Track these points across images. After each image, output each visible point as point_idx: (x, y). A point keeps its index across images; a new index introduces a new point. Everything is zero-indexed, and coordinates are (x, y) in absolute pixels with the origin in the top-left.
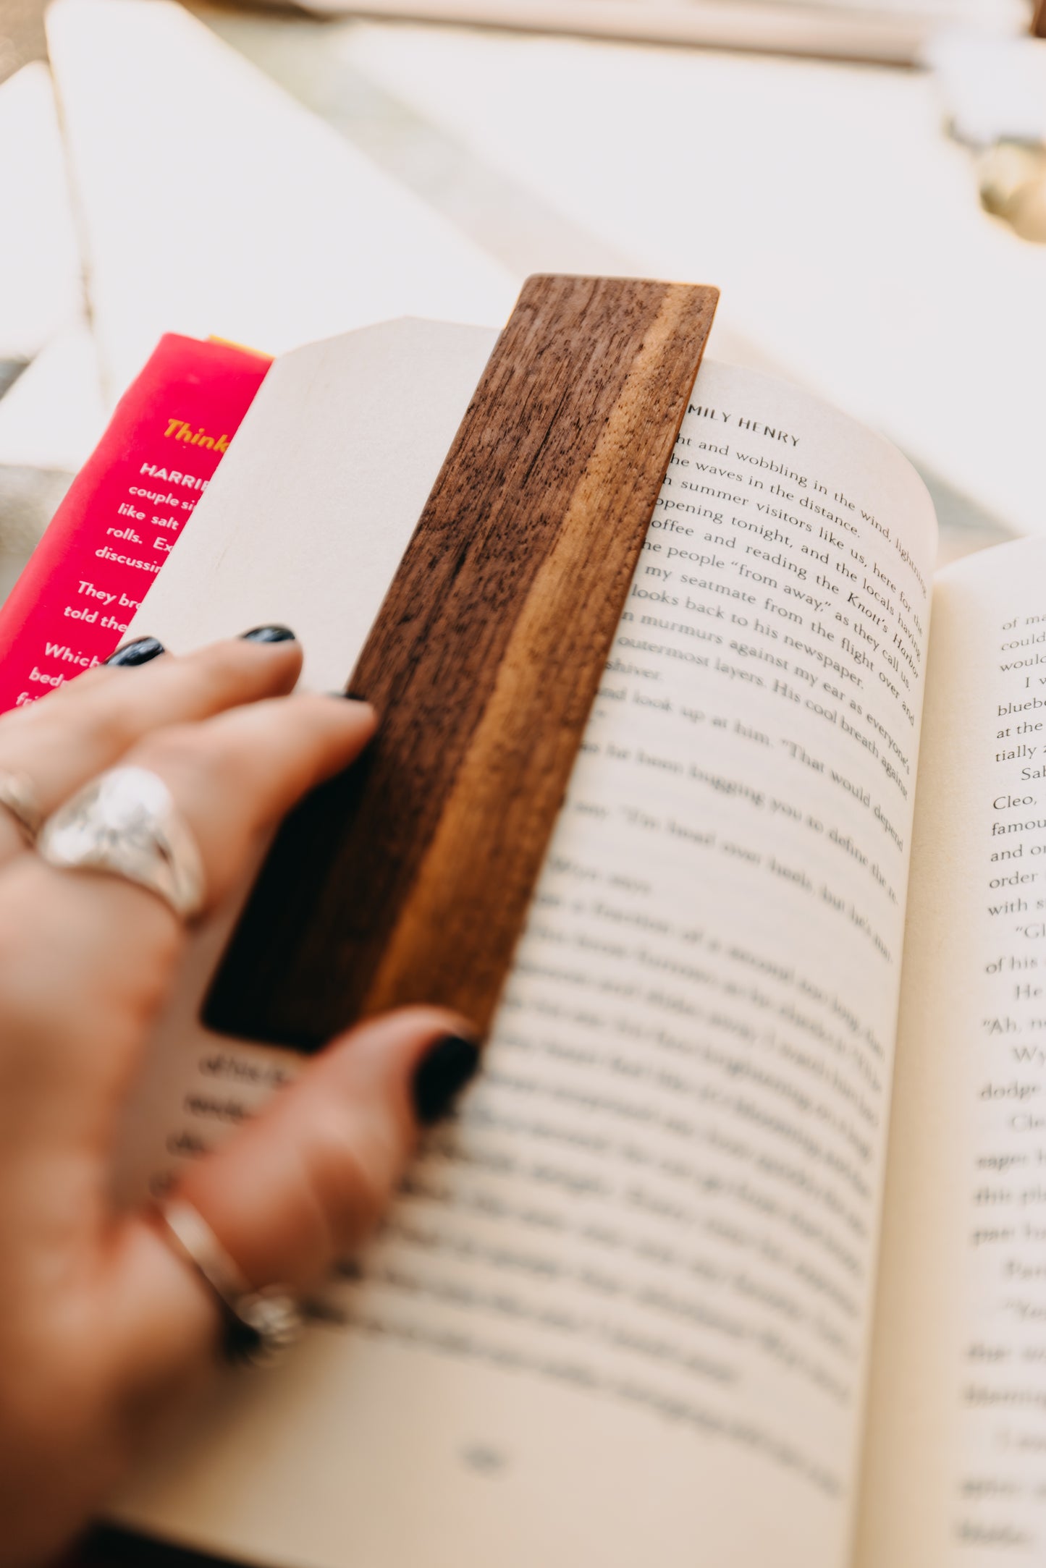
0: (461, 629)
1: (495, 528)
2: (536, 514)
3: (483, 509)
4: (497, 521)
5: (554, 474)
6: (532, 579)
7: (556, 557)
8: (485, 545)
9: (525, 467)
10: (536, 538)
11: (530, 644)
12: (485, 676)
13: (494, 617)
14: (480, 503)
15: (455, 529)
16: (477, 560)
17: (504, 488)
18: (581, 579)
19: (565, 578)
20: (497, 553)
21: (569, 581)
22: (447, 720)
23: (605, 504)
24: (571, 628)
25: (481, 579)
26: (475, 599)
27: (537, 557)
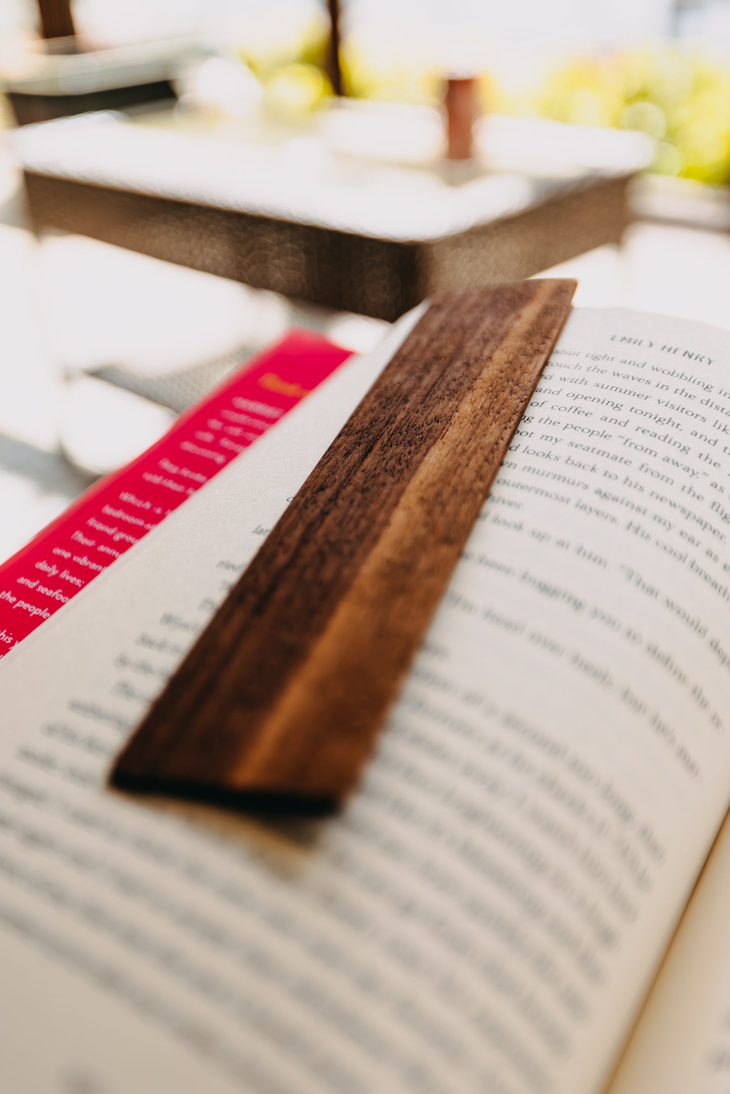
0: (364, 491)
1: (398, 429)
2: (432, 416)
3: (390, 419)
4: (400, 424)
5: (447, 392)
6: (425, 455)
7: (444, 440)
8: (389, 439)
9: (425, 393)
10: (430, 430)
11: (419, 494)
12: (382, 516)
13: (390, 479)
14: (388, 416)
15: (367, 433)
16: (382, 449)
17: (408, 406)
18: (464, 451)
19: (452, 451)
20: (398, 443)
21: (454, 453)
22: (346, 548)
23: (486, 405)
24: (454, 480)
25: (384, 459)
26: (378, 471)
27: (429, 441)
